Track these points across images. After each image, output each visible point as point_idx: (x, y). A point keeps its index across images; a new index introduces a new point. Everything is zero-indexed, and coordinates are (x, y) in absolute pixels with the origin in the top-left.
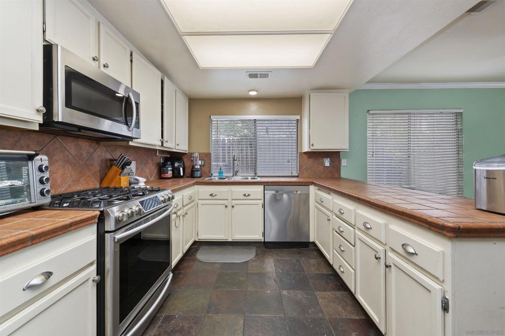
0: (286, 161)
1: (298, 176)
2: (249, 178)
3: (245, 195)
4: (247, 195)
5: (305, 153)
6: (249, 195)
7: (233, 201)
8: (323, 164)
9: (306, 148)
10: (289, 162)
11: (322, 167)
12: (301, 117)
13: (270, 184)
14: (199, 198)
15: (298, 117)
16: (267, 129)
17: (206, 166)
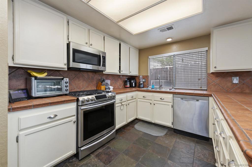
0: (198, 79)
1: (206, 90)
2: (168, 89)
3: (161, 99)
4: (162, 99)
5: (212, 73)
6: (163, 99)
7: (155, 101)
8: (232, 81)
9: (212, 70)
10: (199, 80)
11: (230, 84)
12: (209, 48)
13: (177, 94)
14: (138, 98)
15: (207, 49)
16: (183, 59)
17: (146, 82)
